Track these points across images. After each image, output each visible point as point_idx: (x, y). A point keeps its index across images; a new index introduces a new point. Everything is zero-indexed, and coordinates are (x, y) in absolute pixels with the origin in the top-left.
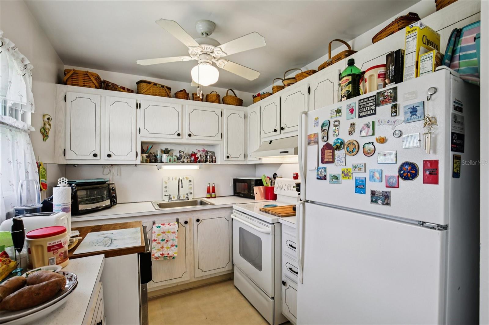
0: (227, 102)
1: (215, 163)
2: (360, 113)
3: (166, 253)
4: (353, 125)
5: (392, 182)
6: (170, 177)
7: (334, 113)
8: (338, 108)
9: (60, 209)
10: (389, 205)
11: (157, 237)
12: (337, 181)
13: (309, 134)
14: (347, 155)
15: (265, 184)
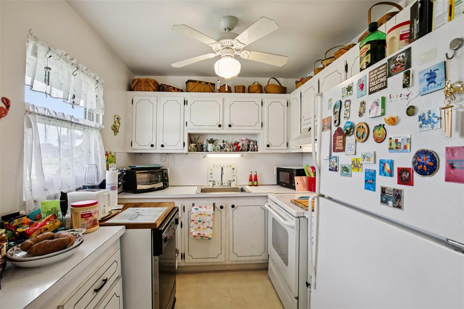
0: (268, 91)
1: (257, 152)
2: (370, 88)
3: (202, 233)
4: (363, 103)
5: (405, 177)
6: (215, 165)
7: (345, 91)
8: (349, 85)
9: (109, 187)
10: (401, 208)
11: (195, 218)
12: (347, 173)
13: (323, 118)
14: (357, 142)
15: (307, 175)
